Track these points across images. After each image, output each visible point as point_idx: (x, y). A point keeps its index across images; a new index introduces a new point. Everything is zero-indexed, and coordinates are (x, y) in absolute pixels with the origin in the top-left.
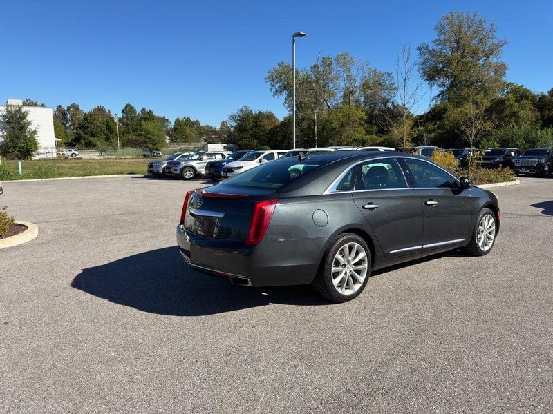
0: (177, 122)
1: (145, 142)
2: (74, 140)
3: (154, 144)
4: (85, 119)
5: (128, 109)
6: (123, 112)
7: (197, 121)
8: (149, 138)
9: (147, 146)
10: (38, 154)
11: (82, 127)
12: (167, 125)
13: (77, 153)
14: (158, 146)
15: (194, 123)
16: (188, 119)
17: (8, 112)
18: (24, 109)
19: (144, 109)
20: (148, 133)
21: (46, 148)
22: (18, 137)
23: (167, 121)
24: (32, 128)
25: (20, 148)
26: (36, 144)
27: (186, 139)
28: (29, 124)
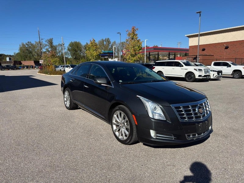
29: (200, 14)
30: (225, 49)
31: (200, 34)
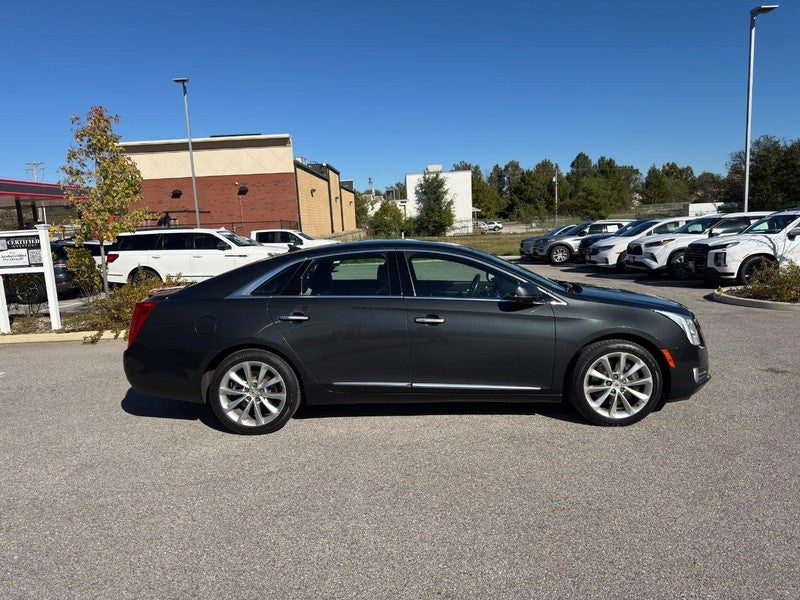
0: (653, 172)
1: (587, 207)
2: (507, 209)
3: (597, 210)
4: (523, 180)
5: (581, 161)
6: (573, 165)
7: (689, 168)
8: (590, 201)
9: (587, 214)
10: (453, 229)
11: (517, 191)
12: (636, 179)
13: (500, 225)
14: (602, 212)
15: (681, 172)
16: (673, 166)
17: (425, 181)
18: (441, 176)
19: (603, 159)
20: (590, 194)
21: (461, 221)
22: (433, 210)
23: (637, 172)
24: (448, 198)
25: (435, 222)
26: (453, 216)
27: (663, 198)
28: (445, 193)
29: (185, 88)
30: (239, 194)
31: (193, 143)
